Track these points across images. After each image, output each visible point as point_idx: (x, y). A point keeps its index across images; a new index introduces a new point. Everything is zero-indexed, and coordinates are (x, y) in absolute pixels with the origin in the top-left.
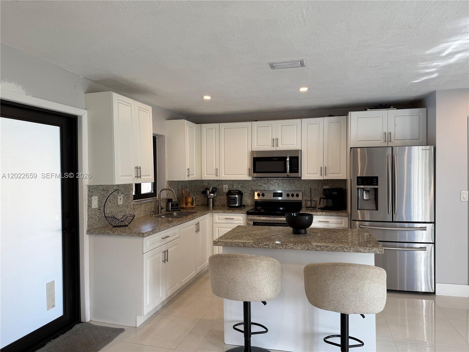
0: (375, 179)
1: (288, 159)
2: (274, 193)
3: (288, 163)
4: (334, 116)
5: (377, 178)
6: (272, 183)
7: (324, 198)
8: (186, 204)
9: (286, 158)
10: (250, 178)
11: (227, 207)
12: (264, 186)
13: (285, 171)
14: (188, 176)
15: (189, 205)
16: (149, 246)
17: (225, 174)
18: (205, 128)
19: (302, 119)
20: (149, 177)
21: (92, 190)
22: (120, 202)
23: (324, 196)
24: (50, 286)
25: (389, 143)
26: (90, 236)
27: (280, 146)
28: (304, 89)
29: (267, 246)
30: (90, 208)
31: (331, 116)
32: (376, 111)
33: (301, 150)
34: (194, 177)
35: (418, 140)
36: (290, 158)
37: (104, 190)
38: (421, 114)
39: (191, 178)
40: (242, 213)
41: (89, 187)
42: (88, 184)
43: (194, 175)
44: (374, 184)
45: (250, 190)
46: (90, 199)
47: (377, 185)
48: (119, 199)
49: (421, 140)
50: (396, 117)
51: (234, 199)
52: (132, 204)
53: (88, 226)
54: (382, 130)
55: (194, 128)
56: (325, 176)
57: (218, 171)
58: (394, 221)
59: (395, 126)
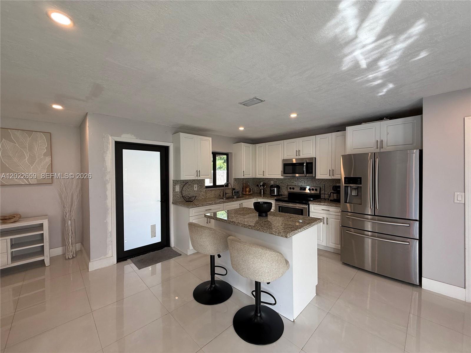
0: (359, 179)
1: (305, 164)
2: (300, 188)
3: (305, 167)
4: (341, 131)
5: (360, 178)
6: (300, 180)
7: (333, 193)
8: (246, 192)
9: (304, 163)
10: (283, 177)
11: (270, 196)
12: (295, 182)
13: (303, 173)
14: (244, 175)
15: (247, 193)
16: (194, 213)
17: (268, 175)
18: (258, 147)
19: (316, 136)
20: (208, 176)
21: (176, 182)
22: (196, 189)
23: (333, 191)
24: (153, 227)
25: (381, 149)
26: (174, 205)
27: (301, 155)
28: (294, 115)
29: (225, 222)
30: (174, 191)
31: (338, 131)
32: (370, 124)
33: (315, 158)
34: (250, 176)
35: (411, 145)
36: (307, 163)
37: (184, 182)
38: (415, 121)
39: (246, 177)
40: (272, 200)
41: (173, 181)
42: (173, 179)
43: (250, 175)
44: (358, 183)
45: (286, 185)
46: (174, 187)
47: (361, 184)
48: (194, 188)
49: (415, 144)
50: (388, 127)
51: (273, 191)
52: (204, 190)
53: (173, 200)
54: (375, 139)
55: (251, 147)
56: (333, 176)
57: (264, 172)
58: (375, 215)
59: (388, 134)
